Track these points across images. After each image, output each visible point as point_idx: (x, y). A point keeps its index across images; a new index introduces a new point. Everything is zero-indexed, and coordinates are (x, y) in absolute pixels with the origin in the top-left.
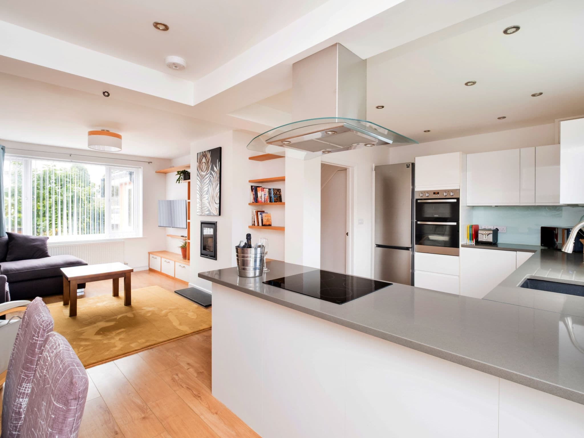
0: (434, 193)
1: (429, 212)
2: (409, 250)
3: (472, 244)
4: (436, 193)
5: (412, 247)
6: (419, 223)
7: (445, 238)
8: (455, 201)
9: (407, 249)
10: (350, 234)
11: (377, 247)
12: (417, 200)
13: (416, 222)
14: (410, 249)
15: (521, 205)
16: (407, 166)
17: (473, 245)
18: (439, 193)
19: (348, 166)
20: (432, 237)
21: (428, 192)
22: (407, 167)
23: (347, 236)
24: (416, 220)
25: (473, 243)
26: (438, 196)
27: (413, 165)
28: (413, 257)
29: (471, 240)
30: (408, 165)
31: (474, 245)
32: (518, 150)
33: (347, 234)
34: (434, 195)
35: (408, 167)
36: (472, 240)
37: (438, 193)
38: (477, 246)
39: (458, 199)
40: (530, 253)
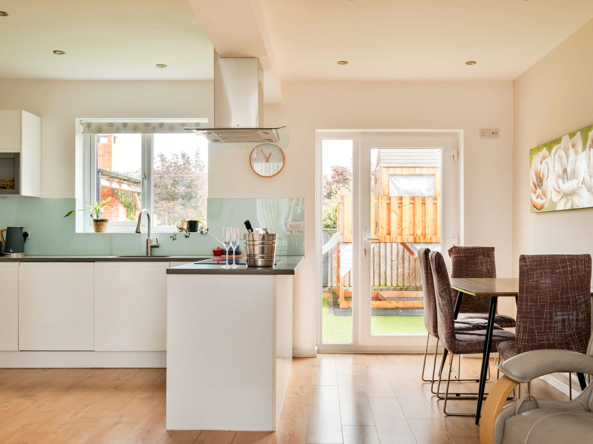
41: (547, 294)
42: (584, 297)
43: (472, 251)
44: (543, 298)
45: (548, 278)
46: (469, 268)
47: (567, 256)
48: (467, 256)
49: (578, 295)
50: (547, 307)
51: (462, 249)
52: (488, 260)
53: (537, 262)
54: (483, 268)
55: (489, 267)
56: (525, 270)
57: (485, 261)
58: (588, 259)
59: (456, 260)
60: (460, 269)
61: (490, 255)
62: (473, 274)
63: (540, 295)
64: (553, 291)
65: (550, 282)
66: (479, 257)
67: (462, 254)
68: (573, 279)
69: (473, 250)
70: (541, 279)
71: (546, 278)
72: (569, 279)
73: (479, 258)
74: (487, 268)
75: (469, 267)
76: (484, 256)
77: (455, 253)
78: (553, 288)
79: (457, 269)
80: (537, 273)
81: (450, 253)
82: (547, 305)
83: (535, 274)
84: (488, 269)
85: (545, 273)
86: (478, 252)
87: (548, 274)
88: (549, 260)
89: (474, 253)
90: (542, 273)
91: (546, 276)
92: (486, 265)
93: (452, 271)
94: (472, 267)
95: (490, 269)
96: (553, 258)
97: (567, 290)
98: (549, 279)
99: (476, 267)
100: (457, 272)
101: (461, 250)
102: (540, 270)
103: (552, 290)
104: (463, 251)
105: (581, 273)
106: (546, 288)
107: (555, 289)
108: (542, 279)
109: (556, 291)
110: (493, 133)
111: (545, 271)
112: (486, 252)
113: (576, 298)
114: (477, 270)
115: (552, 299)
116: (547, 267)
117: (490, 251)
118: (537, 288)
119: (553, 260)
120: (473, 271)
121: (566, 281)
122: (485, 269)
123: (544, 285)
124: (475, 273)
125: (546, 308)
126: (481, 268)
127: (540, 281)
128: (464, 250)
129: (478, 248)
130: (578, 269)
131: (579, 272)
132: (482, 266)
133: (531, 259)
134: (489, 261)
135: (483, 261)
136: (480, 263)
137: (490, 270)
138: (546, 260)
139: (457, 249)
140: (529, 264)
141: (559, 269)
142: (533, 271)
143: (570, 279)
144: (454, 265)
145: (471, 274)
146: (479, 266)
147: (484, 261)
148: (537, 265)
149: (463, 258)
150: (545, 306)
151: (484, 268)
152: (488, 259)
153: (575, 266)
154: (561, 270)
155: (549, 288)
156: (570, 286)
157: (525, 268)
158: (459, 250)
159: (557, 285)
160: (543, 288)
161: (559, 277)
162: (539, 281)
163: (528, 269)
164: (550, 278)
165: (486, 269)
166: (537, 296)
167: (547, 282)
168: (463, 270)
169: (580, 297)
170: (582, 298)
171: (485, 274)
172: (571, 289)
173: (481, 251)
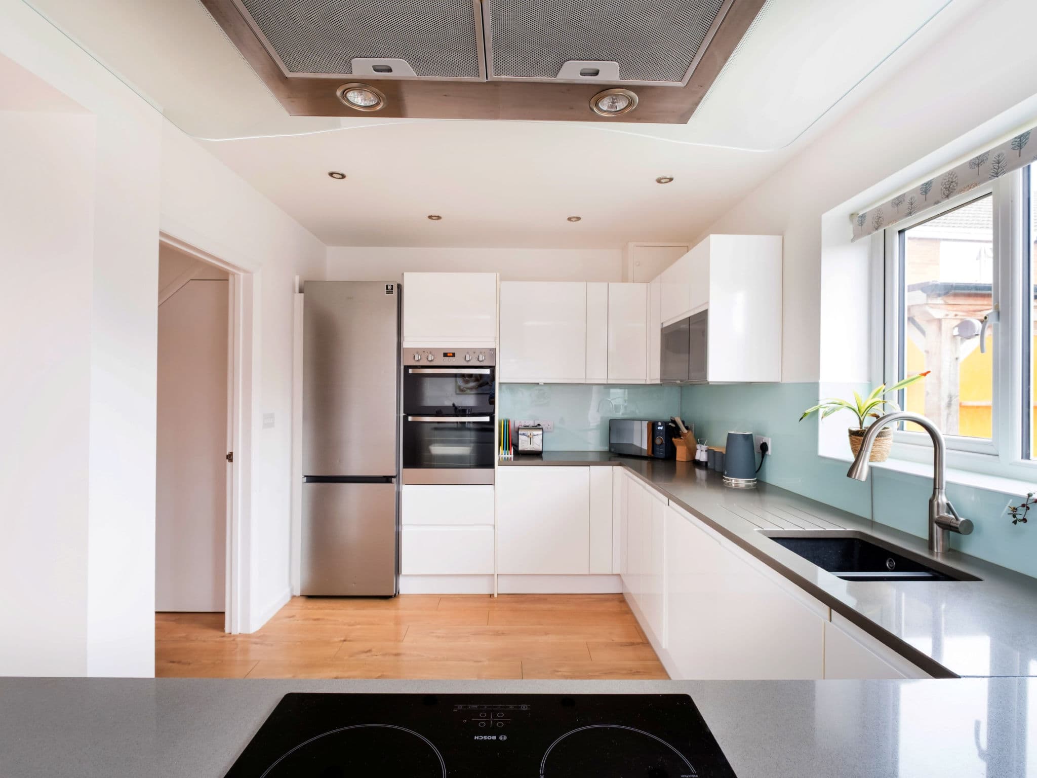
0: (445, 355)
1: (433, 395)
2: (390, 482)
3: (508, 458)
4: (448, 355)
5: (397, 476)
6: (410, 419)
7: (463, 450)
8: (487, 371)
9: (387, 479)
10: (238, 457)
11: (308, 481)
12: (407, 368)
13: (405, 418)
14: (394, 480)
15: (587, 382)
16: (387, 288)
17: (511, 458)
18: (456, 355)
19: (234, 267)
20: (437, 450)
21: (431, 351)
22: (387, 292)
23: (229, 464)
24: (404, 413)
25: (511, 454)
26: (454, 360)
27: (400, 287)
28: (399, 495)
29: (506, 449)
30: (390, 287)
31: (512, 460)
32: (583, 284)
33: (230, 457)
34: (445, 359)
35: (389, 290)
36: (509, 449)
37: (454, 355)
38: (517, 462)
39: (492, 368)
40: (610, 467)
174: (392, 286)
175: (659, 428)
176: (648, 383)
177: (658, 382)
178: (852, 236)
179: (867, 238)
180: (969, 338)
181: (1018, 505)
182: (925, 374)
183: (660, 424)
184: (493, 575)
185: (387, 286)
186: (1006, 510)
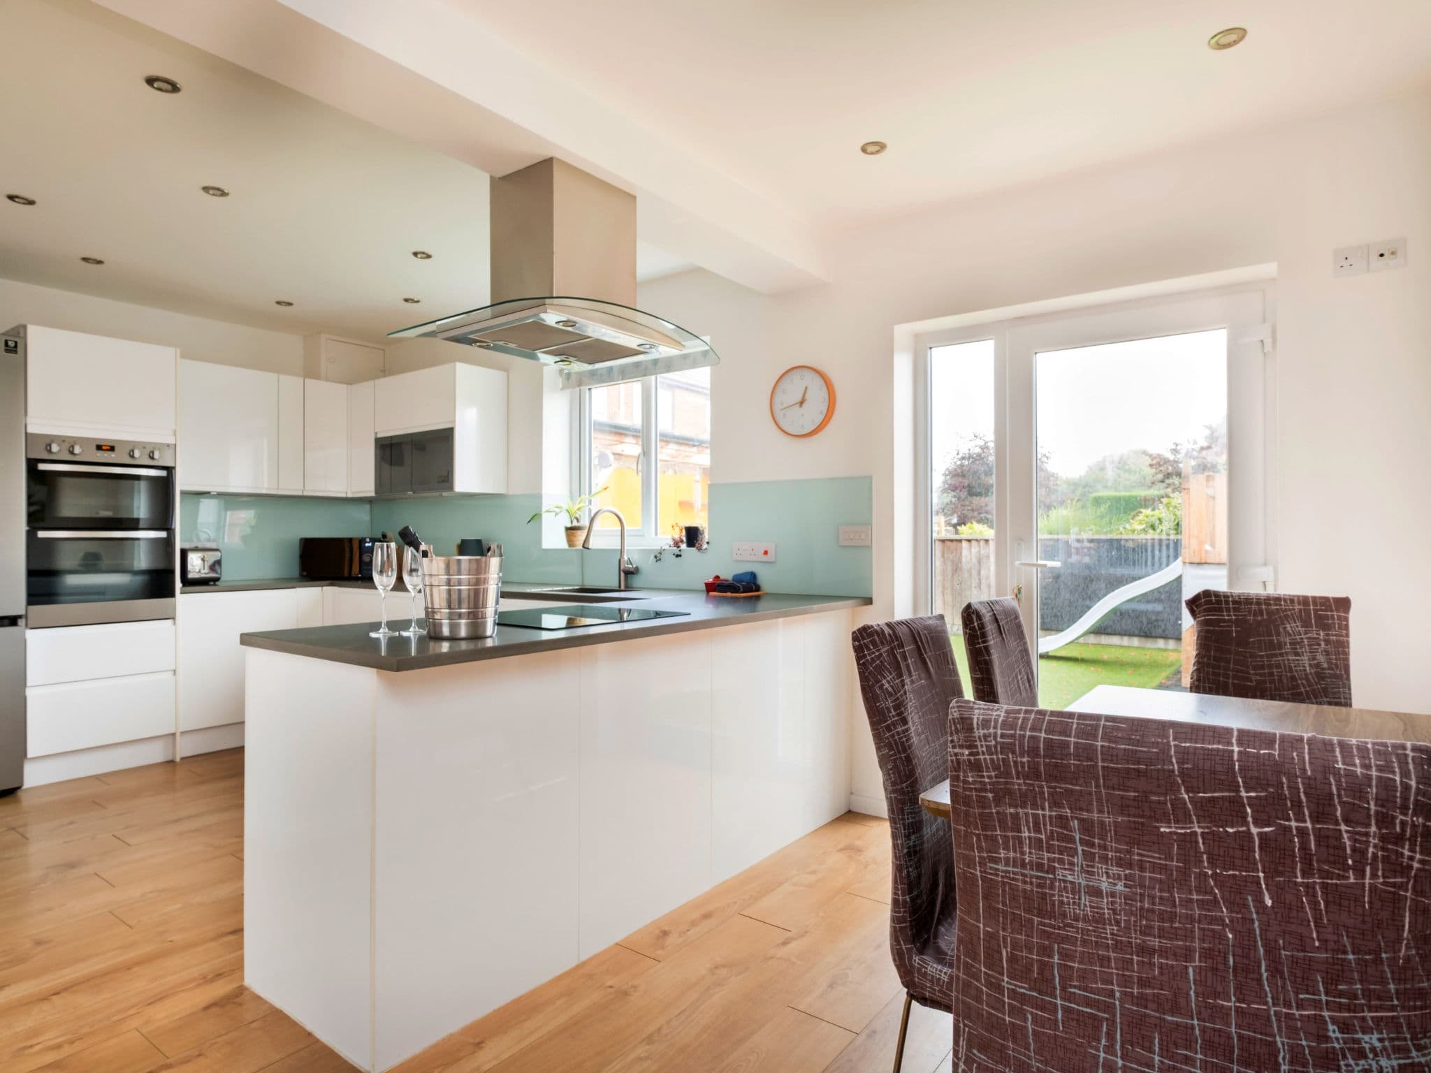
0: (99, 448)
1: (71, 503)
4: (104, 448)
6: (37, 534)
8: (163, 473)
12: (34, 463)
13: (30, 534)
14: (19, 622)
15: (279, 493)
16: (6, 346)
18: (116, 449)
21: (76, 441)
22: (7, 351)
24: (28, 525)
26: (113, 455)
28: (24, 644)
30: (10, 344)
32: (275, 376)
34: (100, 453)
35: (10, 349)
37: (112, 449)
39: (170, 470)
40: (320, 588)
41: (1104, 961)
42: (1397, 1050)
43: (1264, 607)
44: (1083, 976)
45: (1105, 859)
46: (1250, 657)
47: (1240, 743)
48: (1246, 621)
49: (1345, 1027)
50: (1110, 1036)
51: (1230, 599)
52: (1322, 637)
53: (1034, 751)
54: (1298, 660)
55: (1321, 658)
56: (971, 789)
57: (1307, 638)
58: (1413, 783)
59: (1207, 631)
60: (1215, 659)
61: (1330, 622)
62: (1261, 675)
63: (1065, 955)
64: (1144, 950)
65: (1120, 887)
66: (1288, 626)
67: (1229, 616)
68: (1287, 909)
69: (1266, 604)
70: (1061, 861)
71: (1093, 860)
72: (1259, 901)
73: (1289, 629)
74: (1315, 662)
75: (1248, 655)
76: (1306, 624)
77: (1205, 610)
78: (1146, 931)
79: (1209, 659)
80: (1035, 816)
81: (1195, 608)
82: (1112, 1022)
83: (1023, 822)
84: (1318, 665)
85: (1087, 827)
86: (1286, 610)
87: (1103, 837)
88: (1109, 754)
89: (1269, 613)
90: (1067, 827)
91: (1092, 845)
92: (1310, 652)
93: (1193, 662)
94: (1262, 656)
95: (1325, 665)
96: (1138, 743)
97: (1247, 969)
98: (1115, 870)
99: (1276, 655)
100: (1208, 665)
101: (1227, 602)
102: (1055, 804)
103: (1136, 939)
104: (1231, 606)
105: (1360, 873)
106: (1099, 919)
107: (1155, 942)
108: (1072, 864)
109: (1163, 952)
110: (1382, 255)
111: (1085, 815)
112: (1316, 611)
113: (1327, 1039)
114: (1278, 666)
115: (1142, 1000)
116: (1099, 793)
117: (1332, 611)
118: (1041, 904)
119: (1132, 757)
120: (1262, 667)
121: (1237, 905)
122: (1307, 665)
123: (1085, 900)
124: (1271, 674)
125: (1103, 1042)
126: (1293, 660)
127: (1060, 874)
128: (1234, 602)
129: (1285, 600)
130: (1329, 841)
131: (1346, 868)
132: (1297, 654)
133: (999, 732)
134: (1325, 640)
135: (1302, 639)
136: (1291, 644)
137: (1323, 669)
138: (1087, 753)
139: (1213, 598)
140: (988, 757)
141: (1182, 815)
142: (1016, 807)
143: (1269, 902)
144: (1201, 644)
145: (1256, 674)
146: (1287, 653)
147: (1306, 641)
148: (1034, 773)
149: (1231, 627)
150: (1097, 1028)
151: (1305, 660)
152: (1322, 633)
153: (1300, 819)
154: (1199, 831)
155: (1118, 923)
156: (1271, 950)
157: (970, 780)
158: (1219, 602)
159: (1172, 917)
160: (1076, 919)
161: (1185, 873)
162: (1052, 870)
163: (985, 790)
164: (1120, 863)
165: (1310, 665)
166: (1046, 951)
167: (1104, 886)
168: (1229, 662)
169: (1358, 1041)
170: (1373, 1049)
171: (1308, 680)
172: (1275, 970)
173: (1297, 607)
174: (16, 343)
175: (367, 545)
176: (350, 495)
177: (373, 494)
178: (561, 386)
179: (568, 391)
180: (605, 467)
181: (657, 554)
182: (606, 489)
183: (368, 540)
184: (174, 735)
185: (6, 342)
186: (652, 556)
